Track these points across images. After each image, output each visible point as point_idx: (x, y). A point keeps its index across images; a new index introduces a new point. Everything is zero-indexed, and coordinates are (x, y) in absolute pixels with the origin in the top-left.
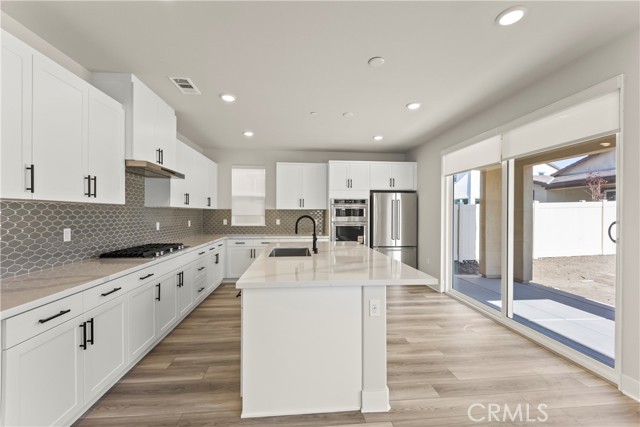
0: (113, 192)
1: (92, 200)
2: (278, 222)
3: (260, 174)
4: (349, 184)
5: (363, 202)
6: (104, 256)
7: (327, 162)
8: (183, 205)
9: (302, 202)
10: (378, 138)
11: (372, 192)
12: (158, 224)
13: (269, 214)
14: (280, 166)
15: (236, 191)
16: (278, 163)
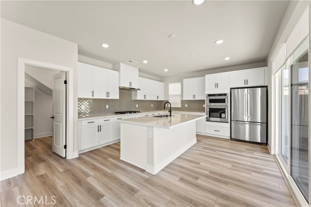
0: (115, 95)
1: (108, 98)
2: (186, 106)
3: (179, 85)
4: (217, 85)
5: (225, 95)
6: (116, 113)
7: (205, 76)
8: (143, 99)
9: (194, 96)
10: (227, 59)
11: (231, 89)
12: (137, 105)
13: (183, 102)
14: (185, 81)
15: (171, 93)
16: (184, 80)
